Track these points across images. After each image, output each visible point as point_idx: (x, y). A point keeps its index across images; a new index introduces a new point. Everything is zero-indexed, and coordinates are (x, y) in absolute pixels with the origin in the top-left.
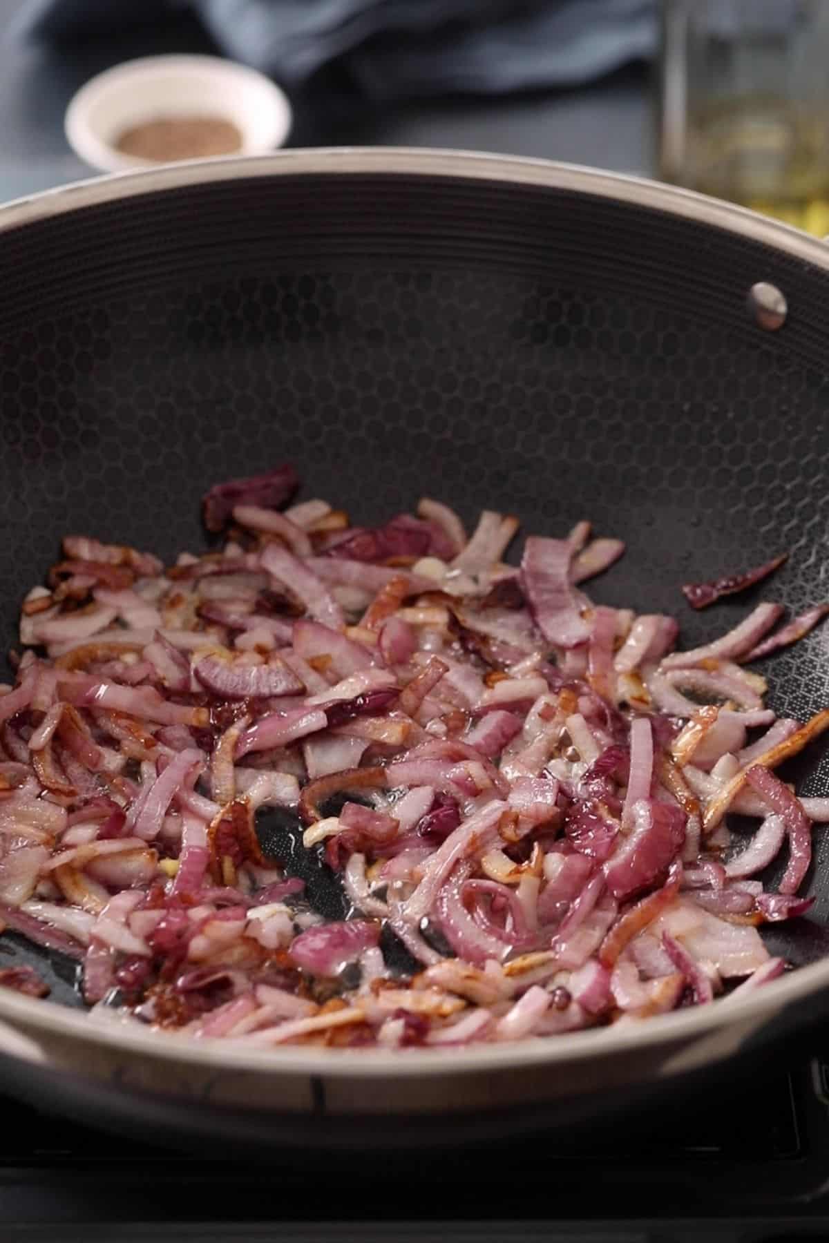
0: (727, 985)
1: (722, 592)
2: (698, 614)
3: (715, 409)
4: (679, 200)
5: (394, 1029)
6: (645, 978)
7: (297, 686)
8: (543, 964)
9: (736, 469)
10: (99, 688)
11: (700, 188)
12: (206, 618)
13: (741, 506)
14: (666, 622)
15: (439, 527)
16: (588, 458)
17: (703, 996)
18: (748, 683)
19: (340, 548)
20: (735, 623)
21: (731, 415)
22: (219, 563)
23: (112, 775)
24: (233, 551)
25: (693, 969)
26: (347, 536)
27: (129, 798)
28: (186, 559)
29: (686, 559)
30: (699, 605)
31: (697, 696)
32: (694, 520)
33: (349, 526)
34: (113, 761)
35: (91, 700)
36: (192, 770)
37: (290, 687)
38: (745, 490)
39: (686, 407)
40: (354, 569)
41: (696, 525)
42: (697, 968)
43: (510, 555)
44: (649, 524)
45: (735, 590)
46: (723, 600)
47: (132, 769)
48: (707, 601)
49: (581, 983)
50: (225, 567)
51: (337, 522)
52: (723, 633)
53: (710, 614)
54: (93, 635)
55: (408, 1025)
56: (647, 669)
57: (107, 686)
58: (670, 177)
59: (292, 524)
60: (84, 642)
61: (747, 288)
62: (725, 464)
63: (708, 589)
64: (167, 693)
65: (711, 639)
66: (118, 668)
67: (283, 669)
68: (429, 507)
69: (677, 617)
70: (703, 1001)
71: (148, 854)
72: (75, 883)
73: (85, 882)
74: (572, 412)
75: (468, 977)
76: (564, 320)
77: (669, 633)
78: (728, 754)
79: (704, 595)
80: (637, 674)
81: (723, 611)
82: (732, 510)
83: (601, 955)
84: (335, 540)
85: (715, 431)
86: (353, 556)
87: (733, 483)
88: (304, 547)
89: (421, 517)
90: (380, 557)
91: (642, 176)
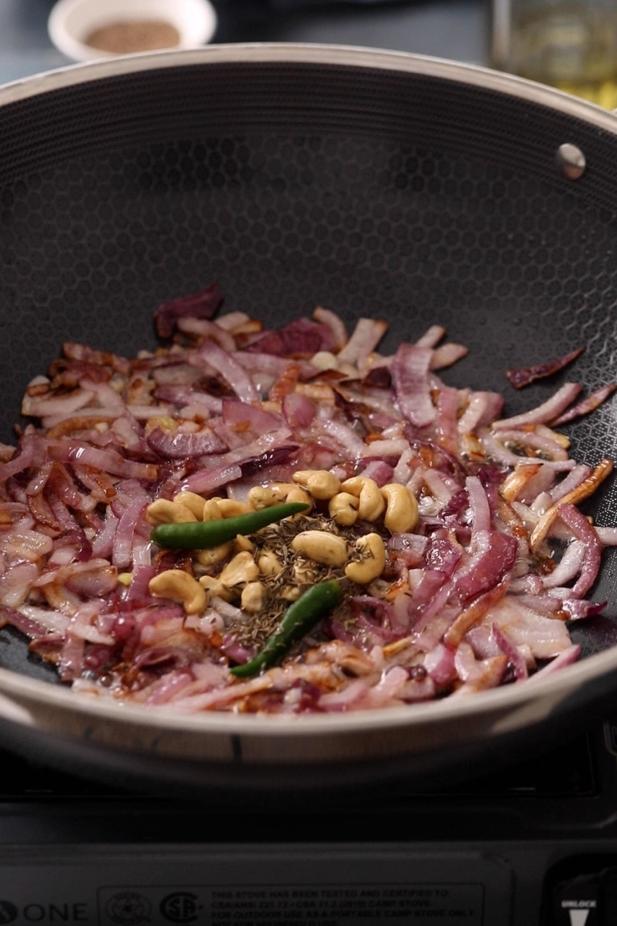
0: (539, 663)
1: (537, 376)
2: (519, 393)
3: (531, 238)
4: (505, 82)
5: (293, 696)
6: (479, 656)
7: (224, 447)
8: (406, 648)
9: (548, 283)
10: (77, 450)
11: (520, 73)
12: (159, 397)
13: (551, 310)
14: (495, 397)
15: (329, 329)
16: (437, 274)
17: (521, 671)
18: (557, 441)
19: (255, 345)
20: (546, 398)
21: (543, 242)
22: (168, 356)
23: (85, 513)
24: (176, 349)
25: (514, 651)
26: (260, 337)
27: (98, 530)
28: (144, 354)
29: (510, 349)
30: (520, 385)
31: (519, 450)
32: (516, 321)
33: (263, 329)
34: (87, 504)
35: (72, 458)
36: (144, 509)
37: (218, 447)
38: (555, 298)
39: (510, 236)
40: (266, 360)
41: (517, 324)
42: (516, 650)
43: (381, 347)
44: (482, 324)
45: (546, 374)
46: (536, 382)
47: (100, 509)
48: (525, 383)
49: (432, 661)
50: (173, 360)
51: (254, 327)
52: (538, 404)
53: (527, 392)
54: (77, 410)
55: (304, 691)
56: (482, 431)
57: (84, 449)
58: (499, 66)
59: (221, 329)
60: (69, 416)
61: (556, 147)
62: (539, 279)
63: (526, 374)
64: (126, 454)
65: (529, 408)
66: (93, 434)
67: (211, 435)
68: (322, 314)
69: (503, 393)
70: (521, 676)
71: (110, 570)
72: (56, 593)
73: (64, 593)
74: (425, 241)
75: (349, 656)
76: (419, 172)
77: (496, 406)
78: (544, 493)
79: (523, 378)
80: (475, 434)
81: (537, 389)
82: (544, 314)
83: (446, 641)
84: (253, 339)
85: (532, 255)
86: (266, 351)
87: (545, 293)
88: (230, 344)
89: (316, 320)
90: (285, 353)
91: (478, 65)
